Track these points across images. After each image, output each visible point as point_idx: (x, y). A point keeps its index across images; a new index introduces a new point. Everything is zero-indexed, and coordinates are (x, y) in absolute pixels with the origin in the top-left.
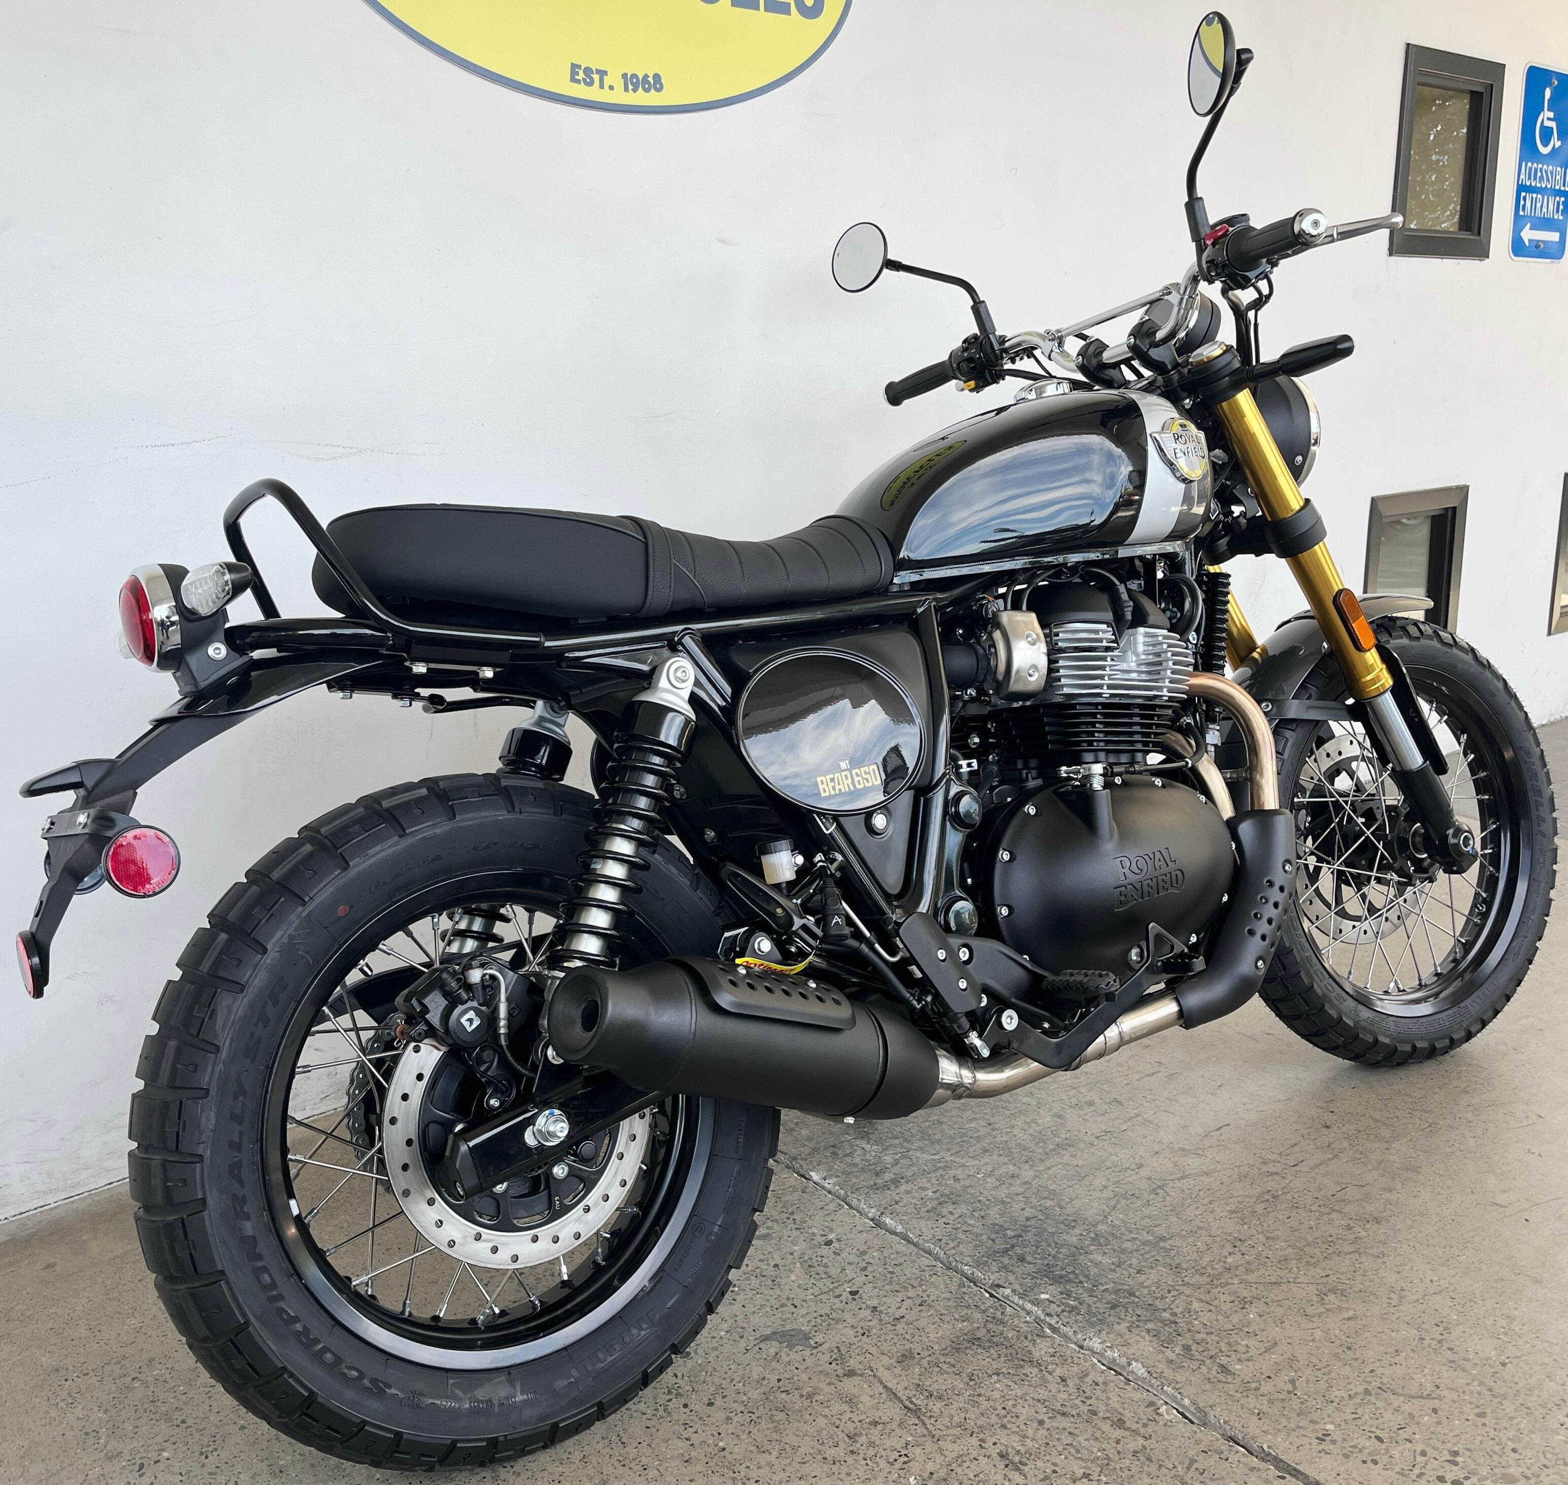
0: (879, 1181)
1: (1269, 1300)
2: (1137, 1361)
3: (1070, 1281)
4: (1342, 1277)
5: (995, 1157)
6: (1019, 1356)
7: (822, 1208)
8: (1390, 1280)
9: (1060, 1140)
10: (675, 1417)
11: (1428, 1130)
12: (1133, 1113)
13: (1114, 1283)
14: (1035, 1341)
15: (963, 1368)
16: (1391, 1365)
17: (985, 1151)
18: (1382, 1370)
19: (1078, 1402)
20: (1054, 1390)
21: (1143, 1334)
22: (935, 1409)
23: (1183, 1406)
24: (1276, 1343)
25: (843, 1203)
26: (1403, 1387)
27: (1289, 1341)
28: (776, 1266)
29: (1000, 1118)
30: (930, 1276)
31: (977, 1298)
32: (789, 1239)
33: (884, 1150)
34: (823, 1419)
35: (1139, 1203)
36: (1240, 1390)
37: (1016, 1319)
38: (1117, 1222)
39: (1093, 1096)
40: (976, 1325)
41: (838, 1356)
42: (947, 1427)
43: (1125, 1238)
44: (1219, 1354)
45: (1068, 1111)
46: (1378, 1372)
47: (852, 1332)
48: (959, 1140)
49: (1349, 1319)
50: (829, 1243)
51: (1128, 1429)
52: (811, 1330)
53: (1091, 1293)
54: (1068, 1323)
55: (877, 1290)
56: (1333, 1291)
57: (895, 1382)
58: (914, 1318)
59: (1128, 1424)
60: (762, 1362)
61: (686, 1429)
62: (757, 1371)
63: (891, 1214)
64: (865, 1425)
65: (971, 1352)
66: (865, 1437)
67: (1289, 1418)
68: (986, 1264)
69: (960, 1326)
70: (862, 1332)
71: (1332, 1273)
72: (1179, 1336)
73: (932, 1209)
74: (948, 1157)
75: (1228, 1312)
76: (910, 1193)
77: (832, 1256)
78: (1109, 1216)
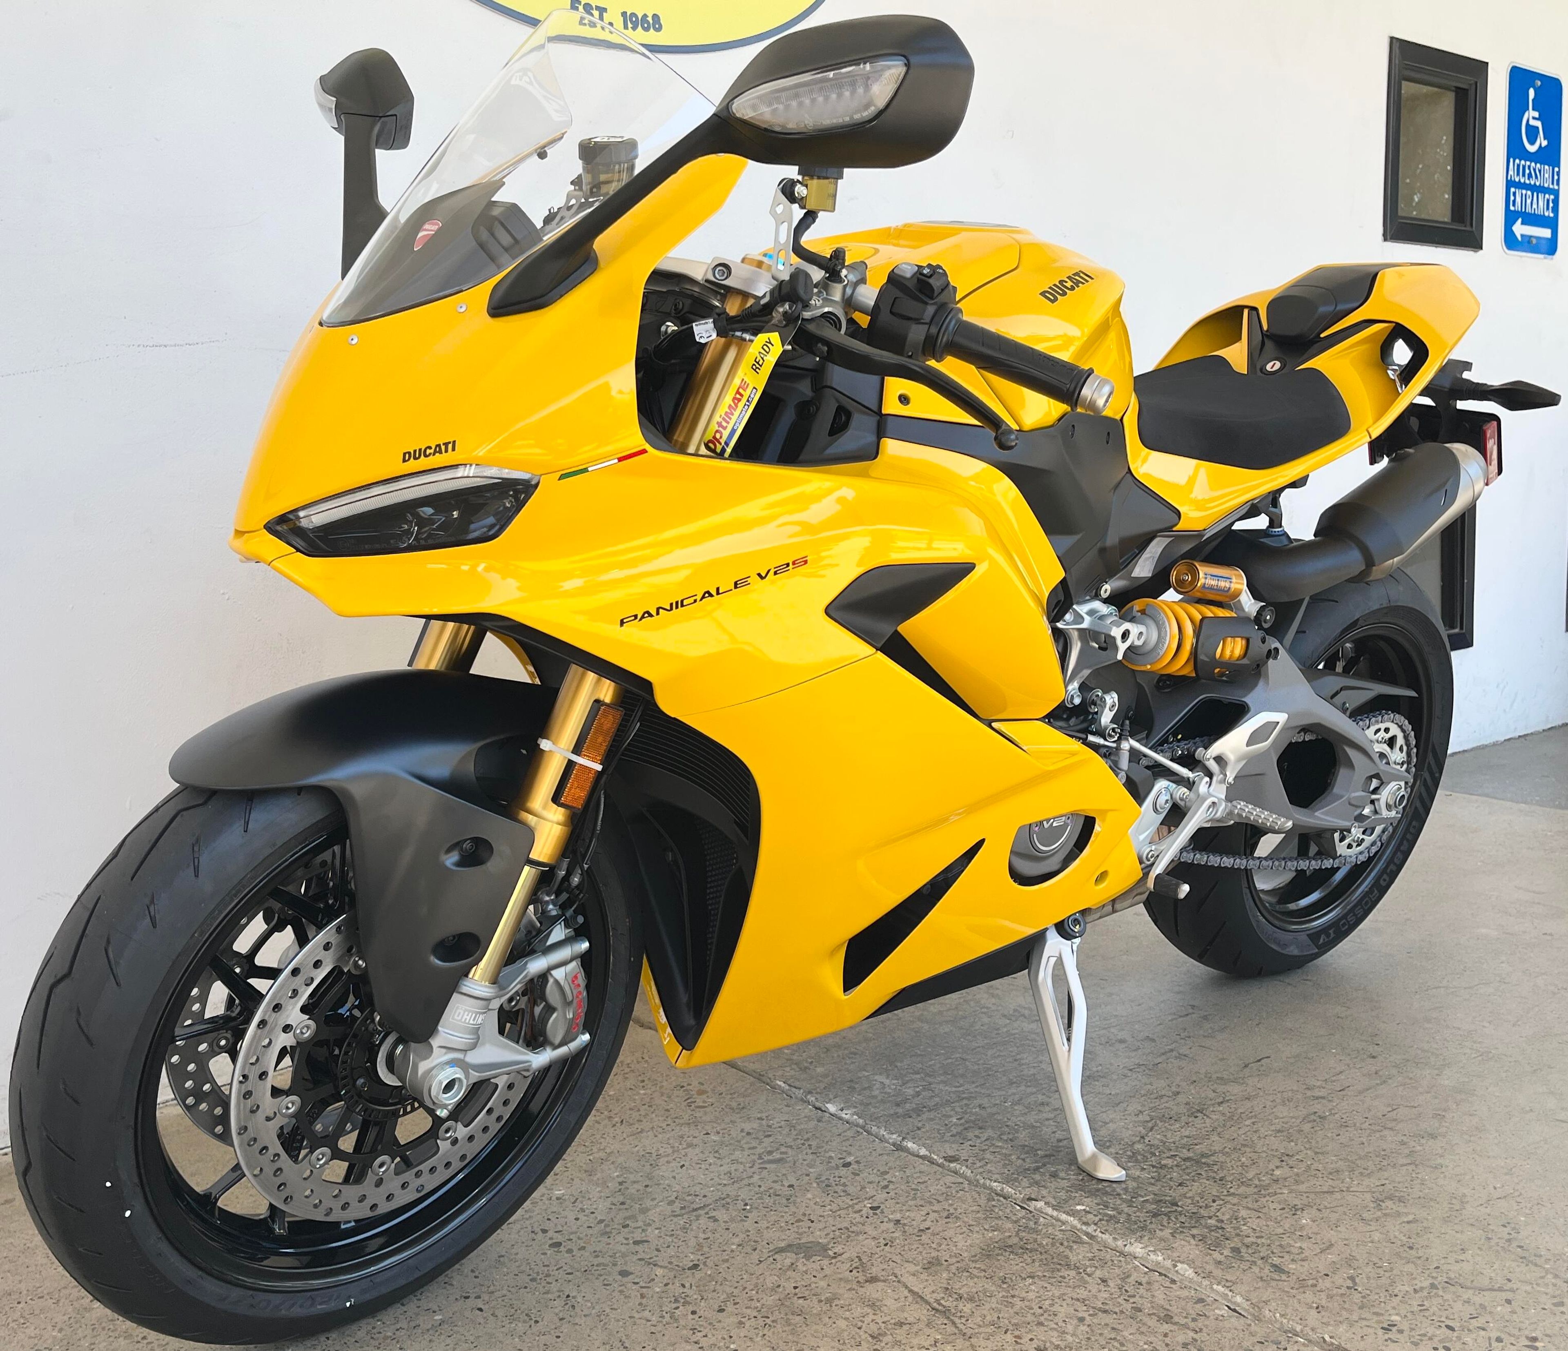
0: (900, 1110)
1: (1322, 1207)
2: (1183, 1263)
3: (1107, 1194)
4: (1400, 1185)
5: (1023, 1088)
6: (1055, 1260)
7: (840, 1135)
8: (1450, 1187)
10: (682, 1322)
11: (1480, 1058)
12: (1167, 1048)
13: (1155, 1195)
14: (1071, 1247)
15: (995, 1272)
16: (1457, 1261)
17: (1011, 1083)
18: (1449, 1267)
19: (1120, 1300)
20: (1094, 1291)
21: (1188, 1238)
22: (965, 1309)
23: (1235, 1303)
24: (1332, 1244)
25: (861, 1130)
26: (1472, 1281)
27: (1345, 1241)
28: (790, 1186)
30: (957, 1191)
31: (1008, 1211)
32: (805, 1163)
33: (904, 1084)
34: (844, 1321)
35: (1177, 1124)
36: (1296, 1286)
37: (1050, 1229)
38: (1154, 1142)
40: (1007, 1234)
41: (860, 1265)
42: (980, 1326)
43: (1165, 1156)
44: (1271, 1255)
46: (1445, 1268)
47: (872, 1243)
48: (984, 1074)
49: (1408, 1222)
50: (847, 1165)
51: (1176, 1324)
52: (829, 1243)
53: (1130, 1203)
54: (1106, 1230)
55: (900, 1206)
56: (1390, 1198)
57: (922, 1286)
58: (940, 1229)
59: (1176, 1319)
60: (776, 1272)
61: (694, 1333)
62: (770, 1280)
63: (913, 1139)
64: (890, 1326)
65: (1002, 1258)
66: (890, 1337)
67: (1350, 1311)
68: (1016, 1180)
69: (990, 1235)
70: (884, 1242)
71: (1387, 1182)
72: (1227, 1239)
73: (957, 1133)
74: (972, 1088)
75: (1279, 1218)
76: (934, 1120)
77: (851, 1177)
78: (1147, 1136)
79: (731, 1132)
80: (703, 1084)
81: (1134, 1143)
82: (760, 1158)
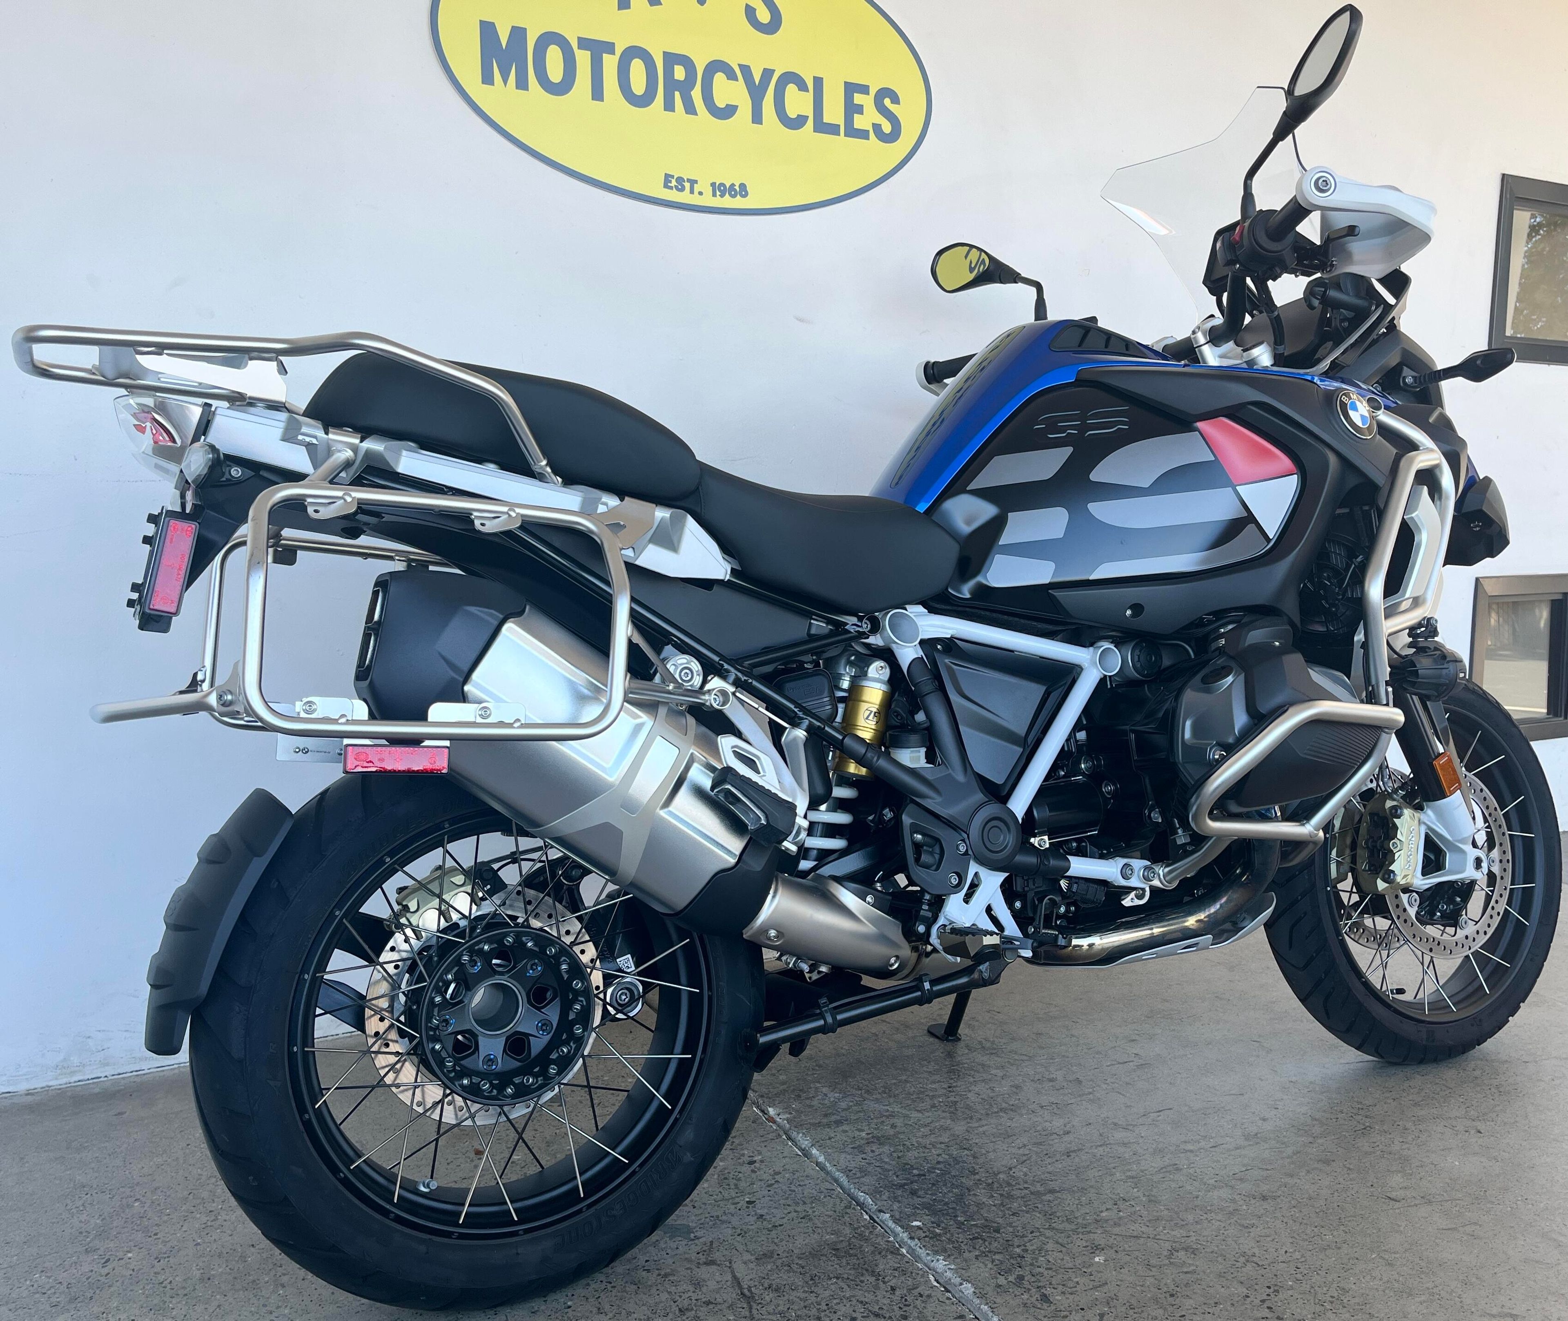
0: (825, 1120)
1: (1122, 1248)
2: (969, 1281)
3: (947, 1214)
4: (1202, 1238)
5: (939, 1112)
6: (865, 1266)
7: (763, 1136)
8: (1246, 1246)
9: (1007, 1106)
11: (1360, 1131)
12: (1087, 1090)
13: (986, 1220)
14: (886, 1256)
15: (810, 1270)
16: (1204, 1313)
17: (933, 1106)
19: (896, 1308)
20: (880, 1295)
21: (987, 1262)
22: (767, 1297)
24: (1107, 1283)
25: (783, 1133)
27: (1118, 1283)
29: (963, 1083)
30: (825, 1197)
31: (855, 1218)
33: (843, 1098)
34: (666, 1294)
35: (1049, 1160)
36: (1049, 1316)
37: (879, 1240)
38: (1017, 1174)
39: (1059, 1075)
40: (841, 1239)
41: (708, 1248)
42: (769, 1314)
43: (1018, 1187)
44: (1047, 1286)
45: (1027, 1084)
47: (730, 1231)
48: (915, 1096)
49: (1187, 1272)
50: (752, 1162)
52: (698, 1226)
53: (960, 1225)
54: (925, 1246)
55: (772, 1203)
56: (1186, 1249)
57: (745, 1273)
58: (791, 1227)
63: (820, 1146)
64: (702, 1302)
65: (824, 1258)
66: (693, 1312)
68: (880, 1193)
69: (827, 1237)
70: (739, 1231)
71: (1194, 1234)
72: (1020, 1267)
73: (860, 1146)
74: (897, 1108)
75: (1077, 1255)
76: (847, 1131)
77: (748, 1173)
78: (1015, 1167)
81: (999, 1173)
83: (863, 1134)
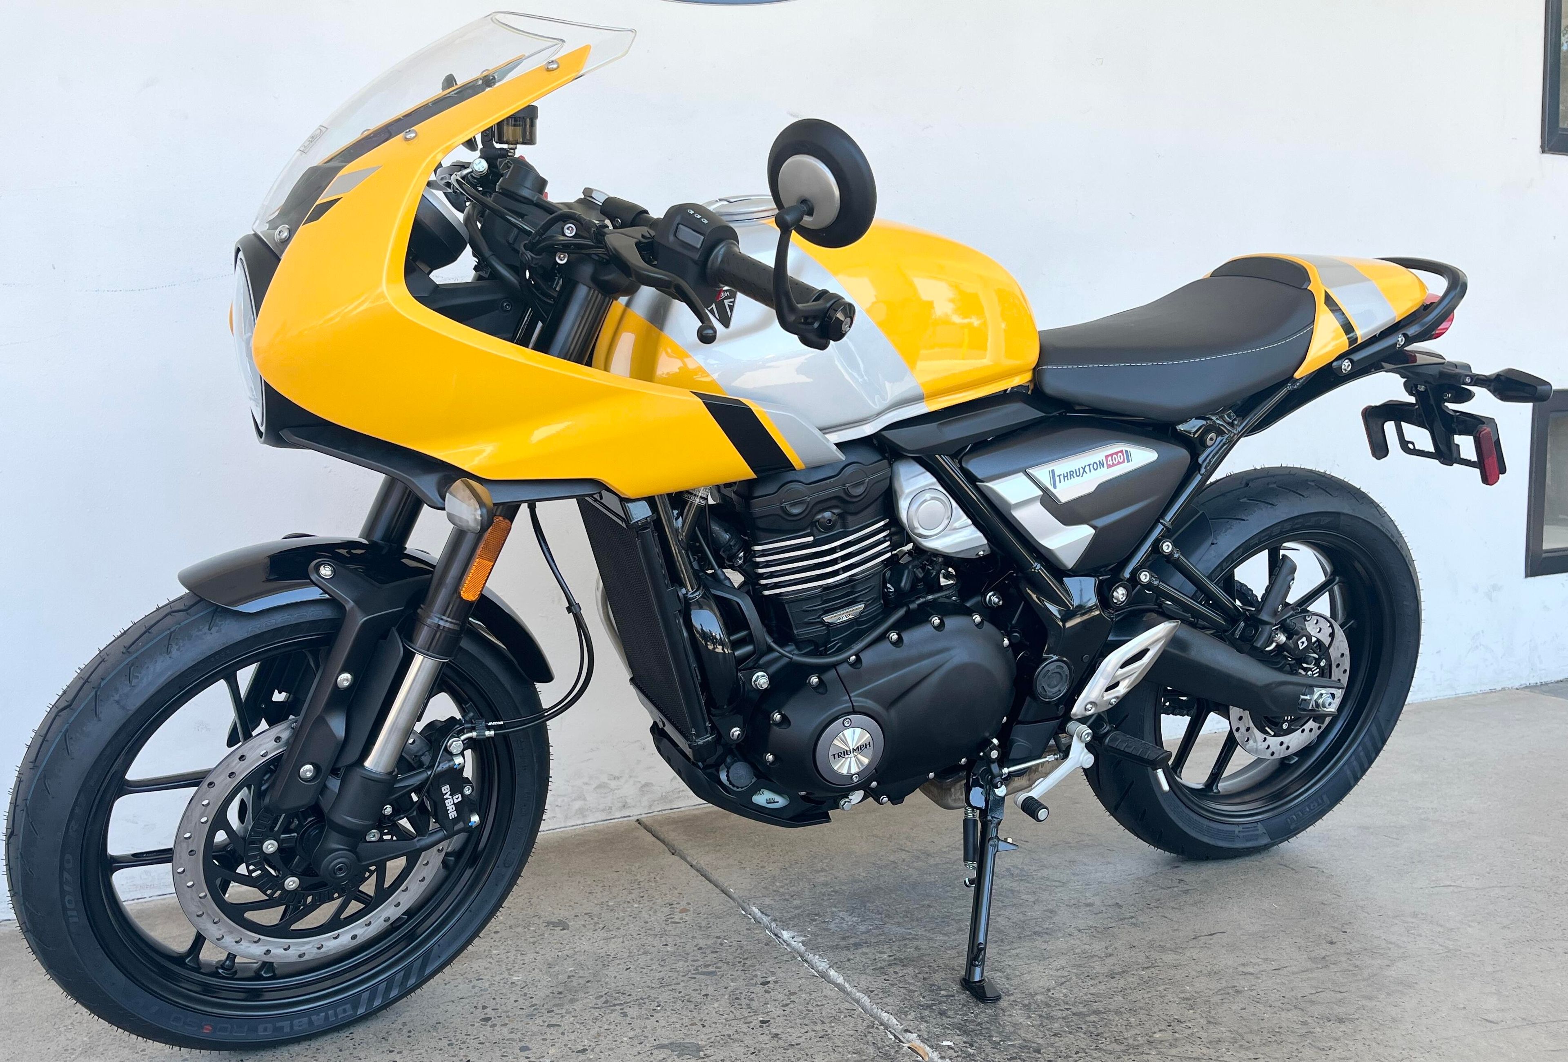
0: (843, 943)
3: (981, 1034)
7: (777, 958)
9: (1041, 929)
12: (1128, 915)
13: (1024, 1040)
25: (798, 956)
28: (706, 995)
30: (845, 1017)
31: (879, 1038)
32: (731, 977)
33: (861, 921)
35: (1092, 982)
37: (906, 1059)
38: (1056, 995)
39: (1097, 901)
40: (865, 1058)
43: (1058, 1008)
45: (1062, 909)
47: (743, 1050)
48: (940, 920)
50: (765, 983)
52: (706, 1045)
53: (996, 1044)
55: (788, 1022)
58: (809, 1046)
63: (838, 968)
68: (906, 1013)
69: (849, 1056)
70: (752, 1050)
73: (881, 968)
74: (921, 932)
76: (866, 954)
77: (761, 993)
78: (1054, 988)
79: (687, 946)
80: (689, 904)
81: (1036, 994)
82: (697, 969)
83: (885, 956)
